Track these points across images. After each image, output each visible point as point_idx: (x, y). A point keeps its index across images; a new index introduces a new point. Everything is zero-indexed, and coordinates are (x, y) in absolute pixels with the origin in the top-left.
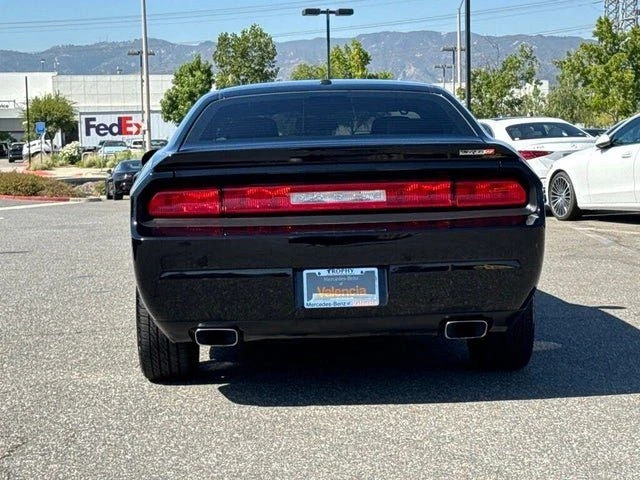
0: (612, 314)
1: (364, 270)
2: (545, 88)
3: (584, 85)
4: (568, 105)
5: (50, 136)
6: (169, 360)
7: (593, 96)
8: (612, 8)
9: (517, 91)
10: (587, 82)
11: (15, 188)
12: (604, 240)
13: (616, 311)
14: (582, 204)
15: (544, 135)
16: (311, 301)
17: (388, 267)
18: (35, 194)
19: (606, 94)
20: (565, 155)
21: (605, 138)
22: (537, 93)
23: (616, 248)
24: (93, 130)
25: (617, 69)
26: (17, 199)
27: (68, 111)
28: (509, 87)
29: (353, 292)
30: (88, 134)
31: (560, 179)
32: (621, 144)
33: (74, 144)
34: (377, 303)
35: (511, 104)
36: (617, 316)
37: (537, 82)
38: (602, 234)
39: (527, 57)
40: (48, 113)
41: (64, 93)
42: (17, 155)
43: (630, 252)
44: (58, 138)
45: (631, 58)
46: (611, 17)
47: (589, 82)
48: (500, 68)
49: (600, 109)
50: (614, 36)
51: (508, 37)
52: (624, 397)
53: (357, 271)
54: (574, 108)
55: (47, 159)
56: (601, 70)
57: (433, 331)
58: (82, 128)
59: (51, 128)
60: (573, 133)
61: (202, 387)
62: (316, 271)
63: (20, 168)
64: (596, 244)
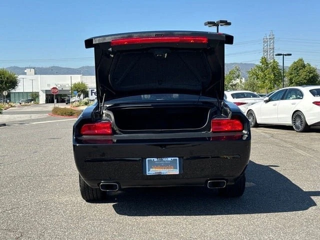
0: (274, 169)
1: (173, 158)
2: (243, 80)
3: (257, 79)
4: (252, 86)
5: (79, 96)
6: (93, 193)
7: (260, 83)
8: (265, 54)
9: (234, 81)
10: (258, 78)
11: (65, 114)
12: (267, 135)
13: (276, 168)
14: (258, 122)
15: (245, 97)
16: (150, 172)
17: (183, 157)
18: (71, 115)
19: (264, 83)
20: (252, 104)
21: (267, 98)
22: (241, 82)
23: (272, 139)
24: (93, 94)
25: (268, 74)
26: (66, 117)
27: (86, 87)
28: (231, 80)
29: (168, 168)
30: (92, 95)
31: (250, 112)
32: (273, 100)
33: (87, 98)
34: (178, 173)
35: (232, 86)
36: (276, 170)
37: (241, 78)
38: (266, 133)
39: (238, 70)
40: (79, 88)
41: (84, 82)
42: (68, 102)
43: (277, 141)
44: (82, 96)
45: (273, 71)
46: (266, 57)
47: (259, 78)
48: (228, 73)
49: (262, 87)
50: (267, 63)
51: (231, 64)
52: (285, 213)
53: (170, 159)
54: (254, 87)
55: (77, 103)
56: (262, 74)
57: (202, 184)
58: (90, 93)
59: (79, 93)
60: (254, 96)
61: (106, 204)
62: (152, 159)
63: (68, 107)
64: (265, 137)
